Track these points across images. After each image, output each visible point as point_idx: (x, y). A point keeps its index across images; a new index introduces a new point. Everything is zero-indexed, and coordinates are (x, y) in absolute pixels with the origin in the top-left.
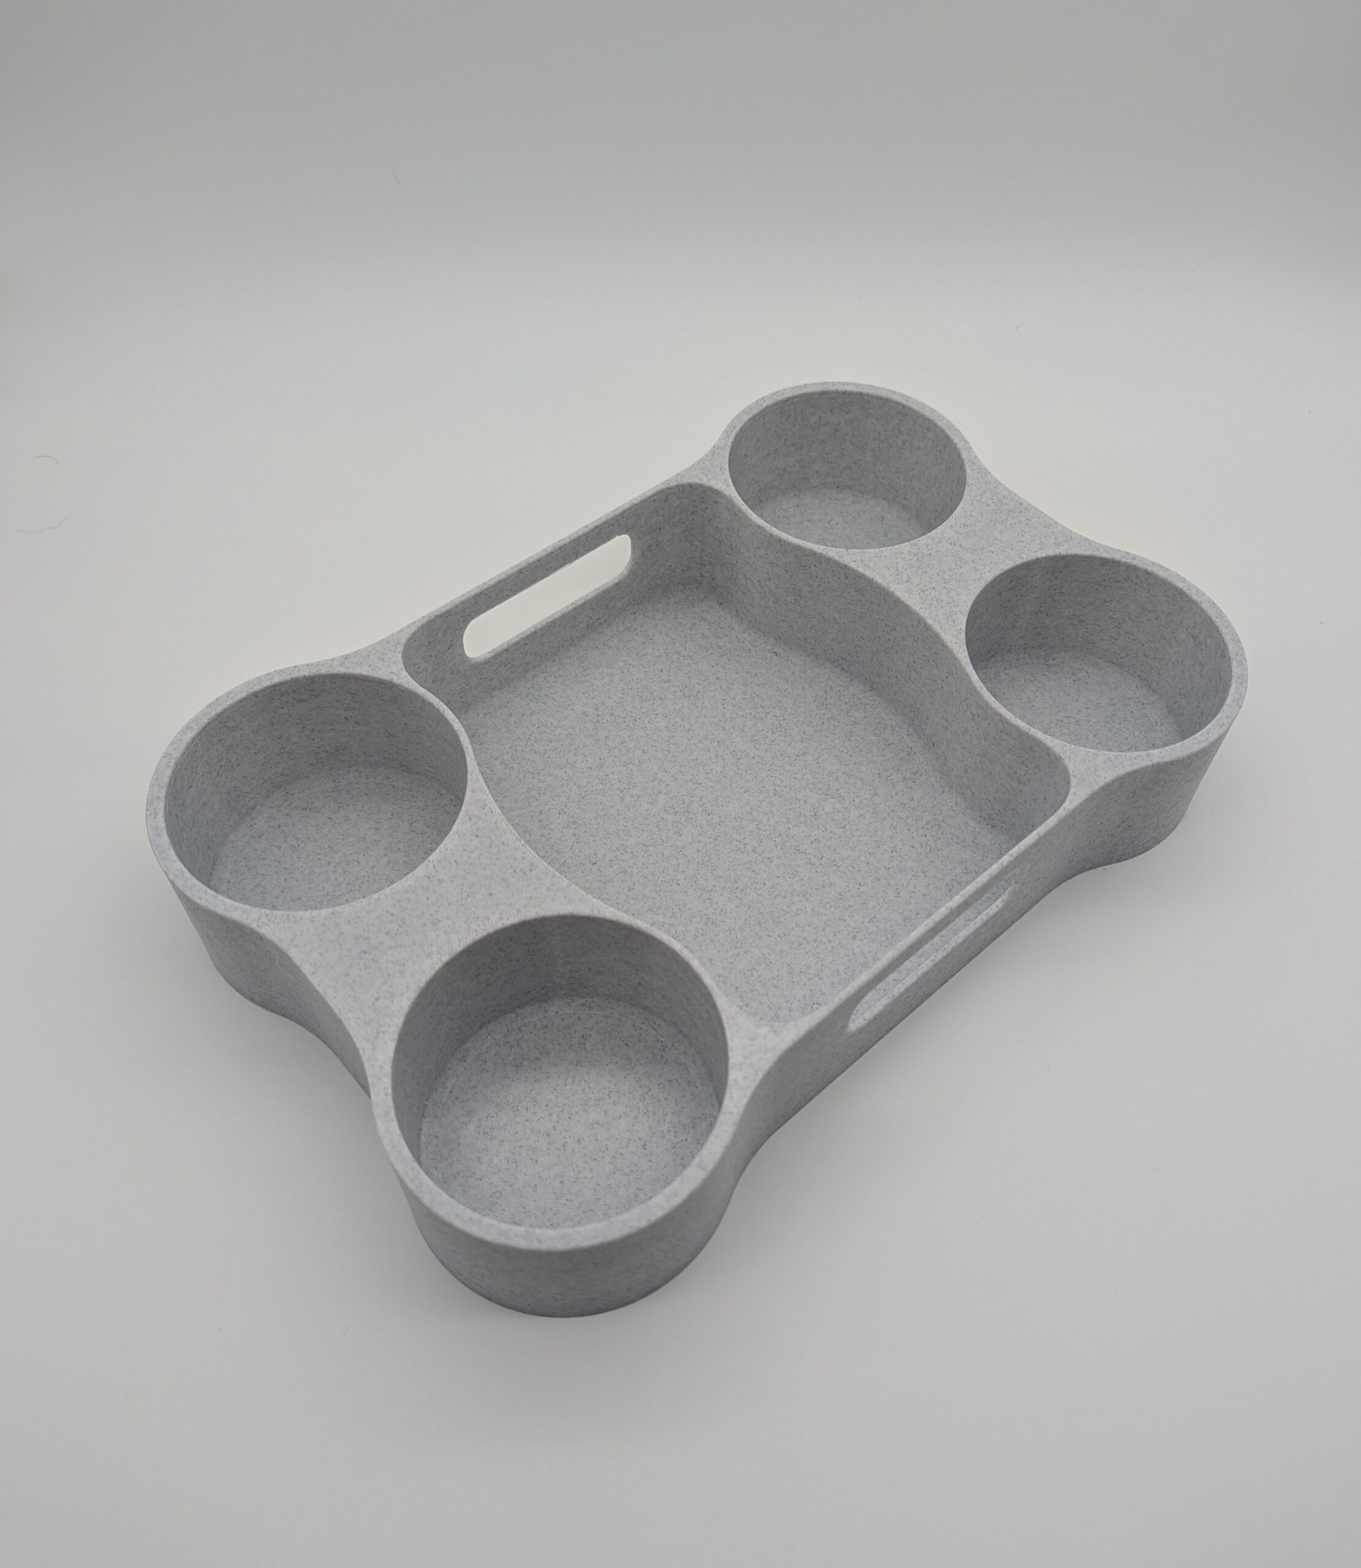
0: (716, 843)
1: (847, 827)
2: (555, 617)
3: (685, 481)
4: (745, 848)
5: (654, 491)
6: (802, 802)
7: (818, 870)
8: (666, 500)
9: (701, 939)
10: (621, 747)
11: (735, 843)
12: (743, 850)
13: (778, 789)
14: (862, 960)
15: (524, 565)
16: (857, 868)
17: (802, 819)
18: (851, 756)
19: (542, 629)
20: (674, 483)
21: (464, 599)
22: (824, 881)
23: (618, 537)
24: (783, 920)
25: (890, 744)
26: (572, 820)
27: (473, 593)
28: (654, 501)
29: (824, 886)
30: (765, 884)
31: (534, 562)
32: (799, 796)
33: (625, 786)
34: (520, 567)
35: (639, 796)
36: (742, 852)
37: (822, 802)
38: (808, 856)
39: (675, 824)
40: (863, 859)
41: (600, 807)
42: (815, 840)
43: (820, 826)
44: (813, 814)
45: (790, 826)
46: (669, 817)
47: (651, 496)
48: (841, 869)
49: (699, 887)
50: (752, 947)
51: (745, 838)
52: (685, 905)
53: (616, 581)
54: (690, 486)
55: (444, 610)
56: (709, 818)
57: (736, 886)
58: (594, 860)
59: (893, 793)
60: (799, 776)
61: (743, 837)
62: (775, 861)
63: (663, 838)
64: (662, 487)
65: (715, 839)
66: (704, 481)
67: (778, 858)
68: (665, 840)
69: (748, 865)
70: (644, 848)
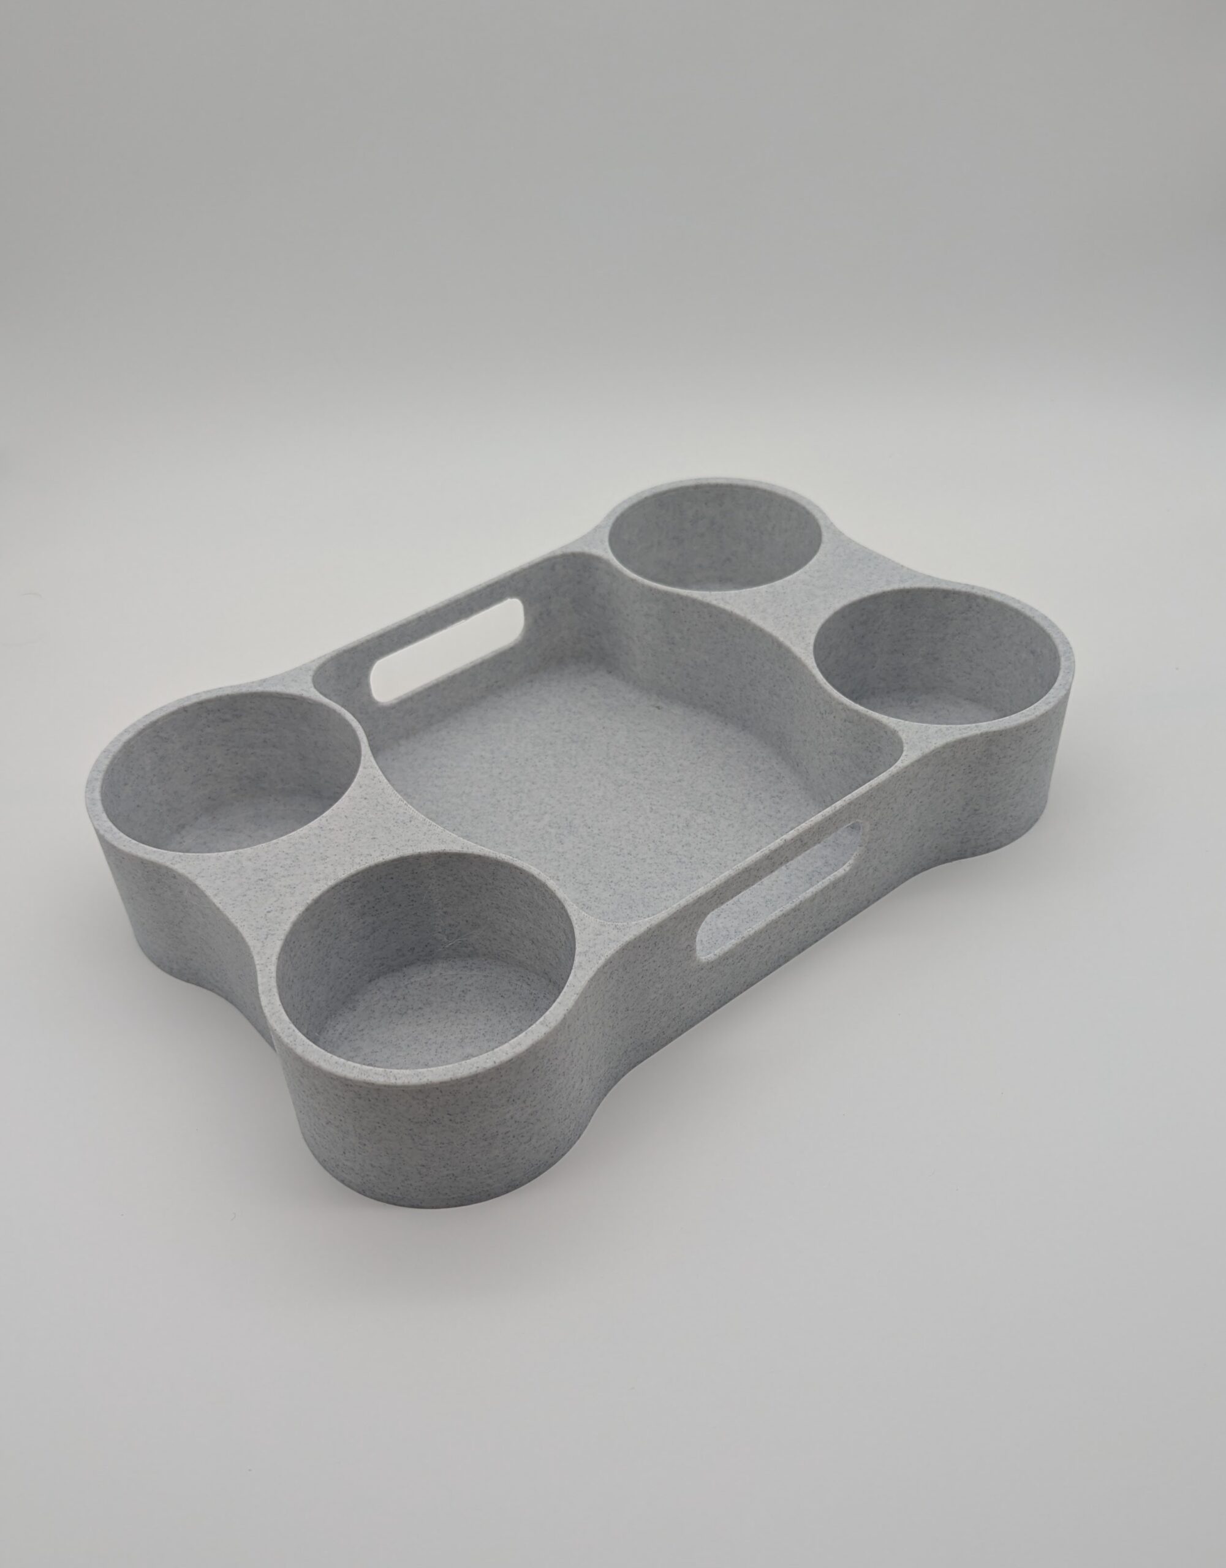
0: (594, 848)
1: (717, 834)
2: (455, 672)
3: (569, 550)
4: (620, 851)
5: (541, 558)
6: (676, 817)
7: (688, 867)
8: (553, 568)
10: (513, 780)
11: (611, 848)
12: (619, 854)
13: (654, 808)
14: (725, 933)
15: (423, 613)
17: (675, 829)
18: (723, 781)
19: (444, 682)
20: (559, 553)
21: (369, 638)
22: (692, 875)
23: (509, 599)
25: (760, 772)
27: (378, 633)
28: (542, 568)
29: (692, 879)
30: (637, 878)
31: (433, 611)
32: (674, 812)
34: (419, 614)
35: (527, 816)
36: (618, 855)
37: (694, 816)
38: (679, 857)
39: (557, 836)
42: (686, 845)
43: (692, 834)
44: (685, 825)
45: (664, 835)
46: (553, 831)
47: (539, 563)
48: (709, 865)
49: (577, 881)
51: (621, 845)
53: (512, 645)
54: (574, 555)
55: (351, 646)
56: (589, 830)
57: (610, 880)
59: (761, 807)
60: (674, 797)
61: (620, 844)
62: (648, 861)
65: (594, 846)
66: (587, 550)
67: (651, 858)
69: (622, 865)
70: (529, 854)
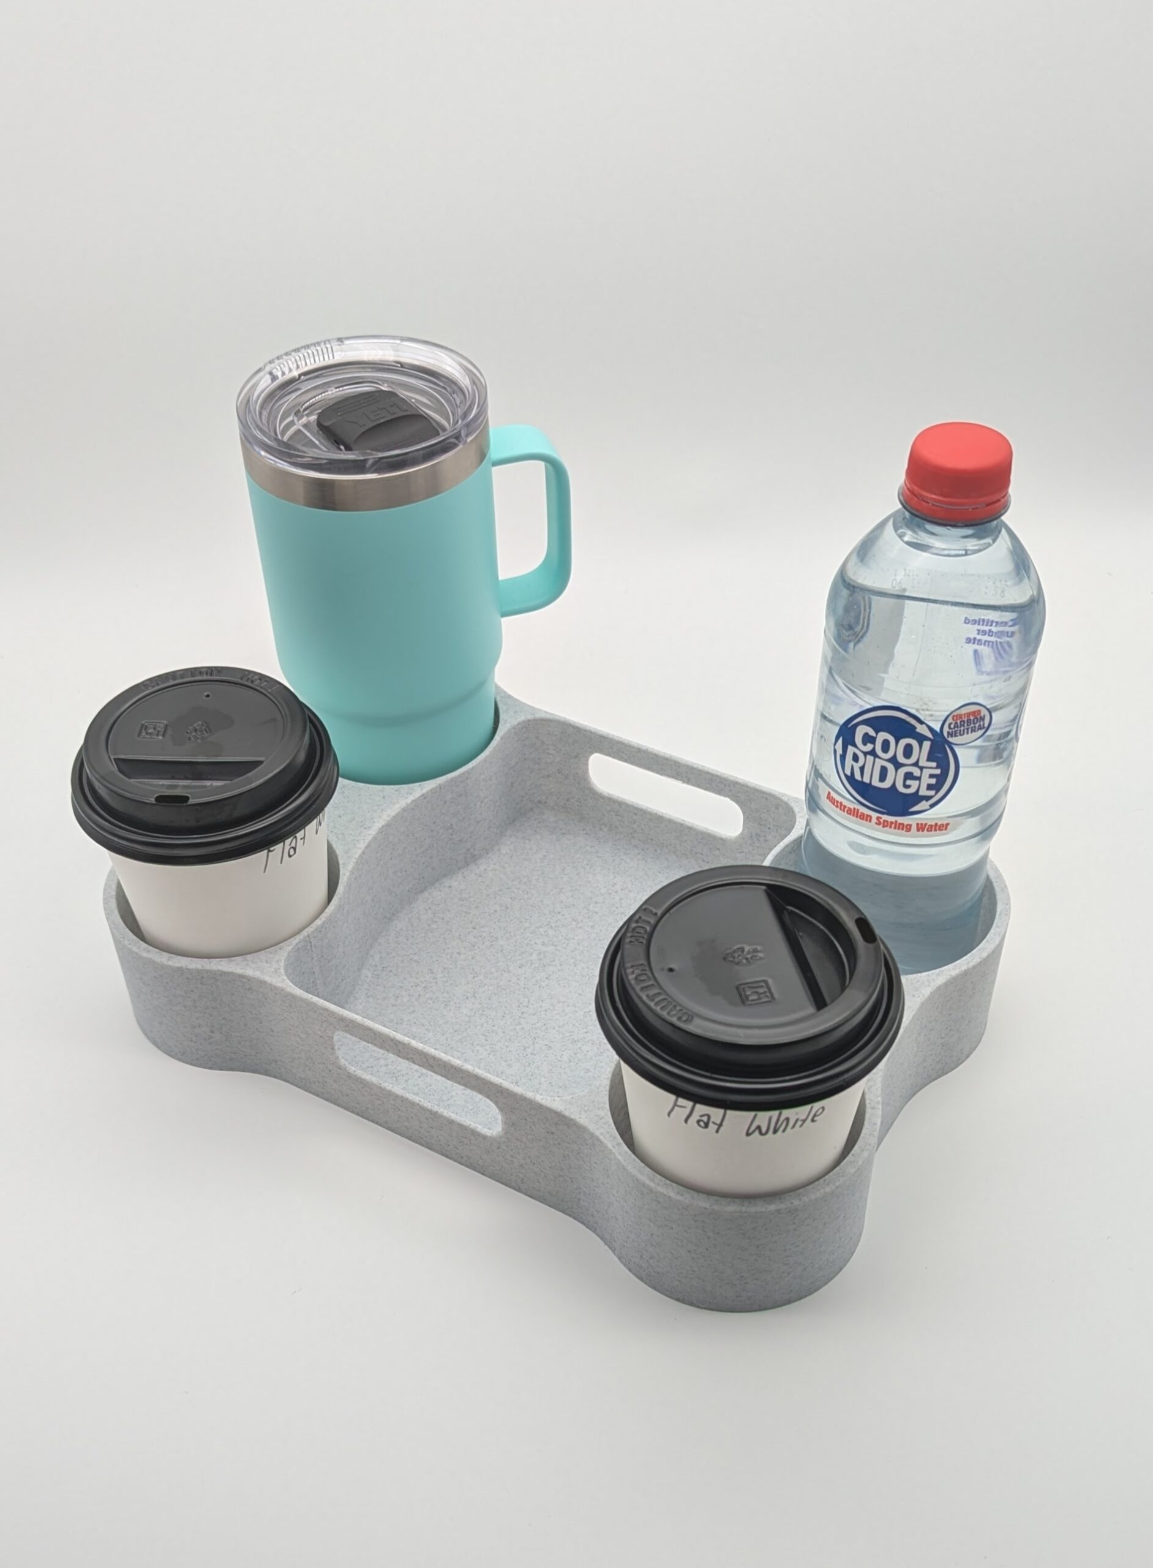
1: (571, 1063)
2: (664, 815)
5: (768, 791)
6: (585, 1030)
9: (431, 1002)
10: (590, 914)
11: (526, 1000)
14: (445, 1098)
15: (644, 748)
16: (532, 1078)
19: (651, 814)
20: (785, 799)
21: (593, 730)
23: (728, 799)
24: (464, 1044)
26: (509, 906)
27: (601, 733)
28: (766, 799)
31: (652, 753)
33: (553, 925)
34: (640, 747)
35: (547, 936)
39: (530, 962)
40: (543, 1080)
41: (528, 917)
45: (557, 1029)
46: (534, 956)
47: (763, 792)
50: (433, 1032)
52: (457, 986)
53: (724, 837)
55: (578, 725)
58: (477, 927)
62: (518, 1028)
63: (513, 958)
64: (776, 794)
68: (512, 960)
69: (507, 1012)
70: (499, 951)
